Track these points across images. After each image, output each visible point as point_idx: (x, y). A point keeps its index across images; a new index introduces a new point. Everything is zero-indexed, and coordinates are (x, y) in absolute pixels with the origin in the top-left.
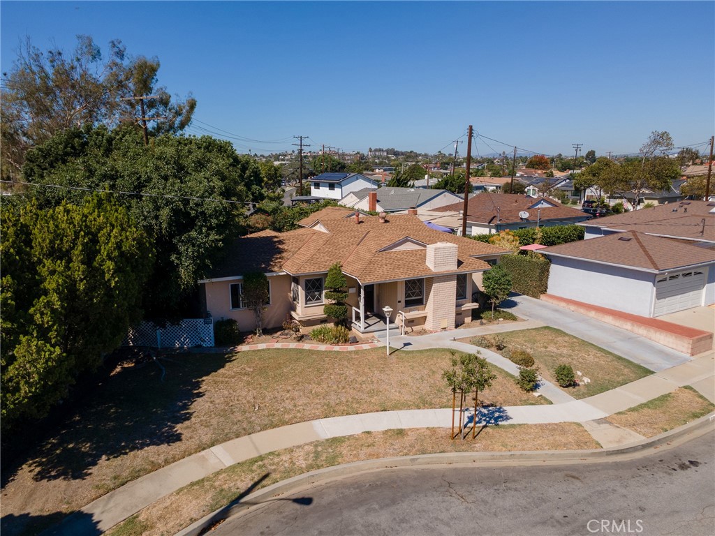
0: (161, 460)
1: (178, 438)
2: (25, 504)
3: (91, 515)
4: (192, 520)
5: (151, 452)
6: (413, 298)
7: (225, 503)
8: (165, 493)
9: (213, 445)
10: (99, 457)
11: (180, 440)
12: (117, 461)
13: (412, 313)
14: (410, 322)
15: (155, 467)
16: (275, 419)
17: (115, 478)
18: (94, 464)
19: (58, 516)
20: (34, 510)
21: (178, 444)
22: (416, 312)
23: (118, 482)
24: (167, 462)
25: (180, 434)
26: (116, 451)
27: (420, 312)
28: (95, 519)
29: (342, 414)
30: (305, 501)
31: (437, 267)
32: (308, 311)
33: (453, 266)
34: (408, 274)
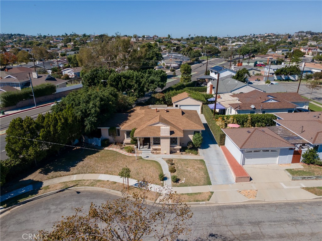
0: (62, 175)
1: (69, 171)
2: (34, 178)
3: (43, 183)
4: (56, 190)
5: (62, 173)
6: (157, 142)
7: (65, 188)
8: (58, 182)
9: (75, 174)
10: (52, 171)
12: (55, 173)
13: (155, 147)
14: (156, 149)
15: (61, 176)
16: (93, 171)
17: (52, 176)
18: (50, 172)
19: (38, 181)
20: (35, 179)
22: (157, 147)
23: (52, 177)
24: (64, 176)
25: (71, 170)
26: (56, 170)
27: (159, 147)
28: (43, 184)
29: (109, 174)
30: (78, 193)
31: (162, 134)
32: (127, 140)
33: (168, 135)
34: (151, 136)
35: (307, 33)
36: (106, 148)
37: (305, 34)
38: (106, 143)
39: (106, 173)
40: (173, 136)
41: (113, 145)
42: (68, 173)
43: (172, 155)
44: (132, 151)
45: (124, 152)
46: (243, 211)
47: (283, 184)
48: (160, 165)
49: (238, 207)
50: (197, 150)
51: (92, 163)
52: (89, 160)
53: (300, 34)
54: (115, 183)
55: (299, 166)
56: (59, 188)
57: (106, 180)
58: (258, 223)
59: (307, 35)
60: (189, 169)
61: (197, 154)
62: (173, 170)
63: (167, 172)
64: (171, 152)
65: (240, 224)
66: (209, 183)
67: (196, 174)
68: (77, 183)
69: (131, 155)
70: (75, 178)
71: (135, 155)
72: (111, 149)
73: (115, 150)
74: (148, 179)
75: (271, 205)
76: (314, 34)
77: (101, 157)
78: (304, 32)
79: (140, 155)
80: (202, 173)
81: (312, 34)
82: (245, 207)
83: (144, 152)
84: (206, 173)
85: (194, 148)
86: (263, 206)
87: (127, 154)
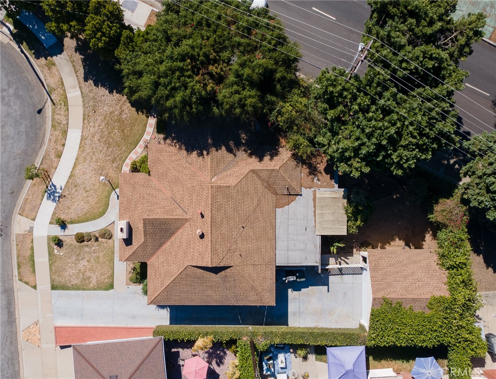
3: (61, 54)
5: (81, 71)
8: (62, 74)
9: (81, 92)
10: (84, 55)
11: (85, 81)
12: (80, 61)
15: (76, 72)
16: (86, 116)
18: (81, 54)
21: (83, 80)
23: (73, 61)
24: (77, 76)
25: (87, 82)
28: (58, 55)
51: (107, 109)
52: (114, 102)
57: (67, 142)
60: (84, 263)
66: (53, 288)
67: (73, 272)
70: (74, 94)
80: (76, 282)
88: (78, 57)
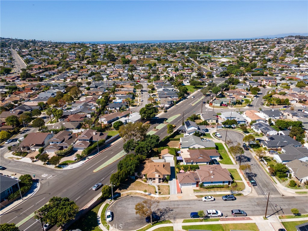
2: (117, 191)
3: (121, 193)
6: (154, 179)
7: (128, 195)
8: (125, 193)
15: (125, 191)
19: (119, 193)
22: (154, 181)
30: (132, 196)
31: (156, 177)
32: (144, 177)
33: (158, 177)
34: (152, 177)
35: (296, 37)
36: (137, 180)
37: (294, 38)
38: (137, 178)
39: (139, 190)
40: (160, 177)
41: (139, 179)
42: (127, 190)
43: (159, 183)
44: (146, 182)
45: (143, 182)
46: (176, 202)
47: (190, 194)
48: (155, 188)
49: (175, 201)
50: (168, 181)
51: (134, 186)
52: (132, 185)
53: (289, 38)
54: (142, 193)
55: (198, 188)
56: (126, 195)
57: (139, 192)
58: (179, 205)
59: (296, 39)
60: (164, 189)
61: (168, 183)
62: (159, 190)
63: (157, 191)
64: (159, 182)
65: (174, 205)
66: (169, 194)
67: (166, 191)
68: (131, 193)
69: (146, 183)
70: (129, 191)
71: (147, 183)
72: (138, 180)
73: (140, 181)
74: (151, 192)
75: (184, 200)
76: (302, 38)
77: (136, 184)
78: (293, 37)
79: (149, 184)
80: (168, 191)
81: (301, 39)
82: (177, 201)
83: (150, 182)
84: (169, 191)
85: (167, 181)
86: (182, 201)
87: (144, 183)
88: (122, 190)
